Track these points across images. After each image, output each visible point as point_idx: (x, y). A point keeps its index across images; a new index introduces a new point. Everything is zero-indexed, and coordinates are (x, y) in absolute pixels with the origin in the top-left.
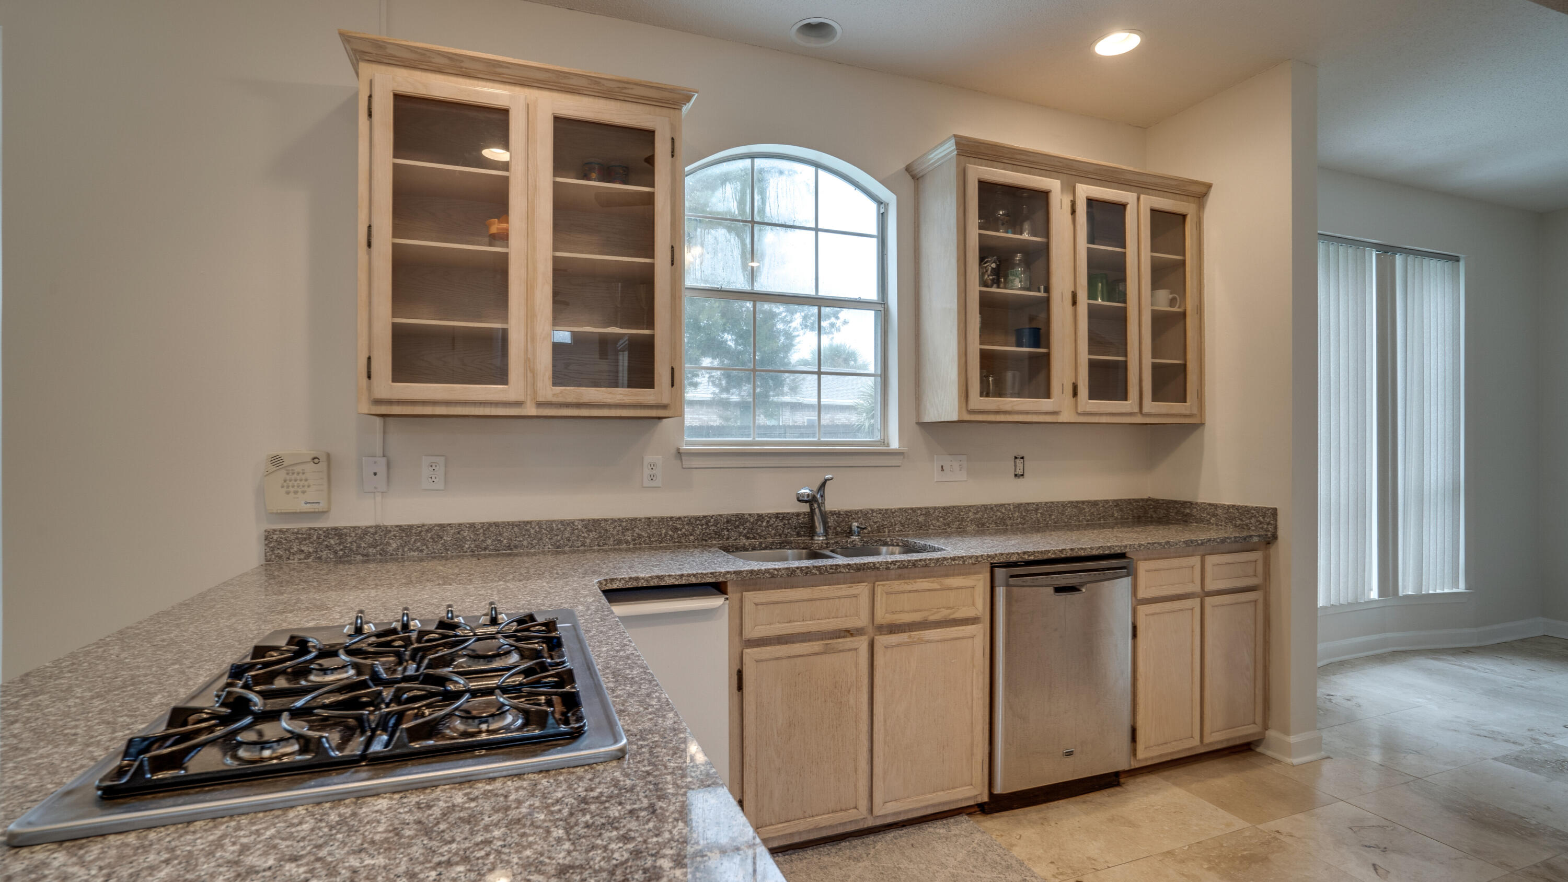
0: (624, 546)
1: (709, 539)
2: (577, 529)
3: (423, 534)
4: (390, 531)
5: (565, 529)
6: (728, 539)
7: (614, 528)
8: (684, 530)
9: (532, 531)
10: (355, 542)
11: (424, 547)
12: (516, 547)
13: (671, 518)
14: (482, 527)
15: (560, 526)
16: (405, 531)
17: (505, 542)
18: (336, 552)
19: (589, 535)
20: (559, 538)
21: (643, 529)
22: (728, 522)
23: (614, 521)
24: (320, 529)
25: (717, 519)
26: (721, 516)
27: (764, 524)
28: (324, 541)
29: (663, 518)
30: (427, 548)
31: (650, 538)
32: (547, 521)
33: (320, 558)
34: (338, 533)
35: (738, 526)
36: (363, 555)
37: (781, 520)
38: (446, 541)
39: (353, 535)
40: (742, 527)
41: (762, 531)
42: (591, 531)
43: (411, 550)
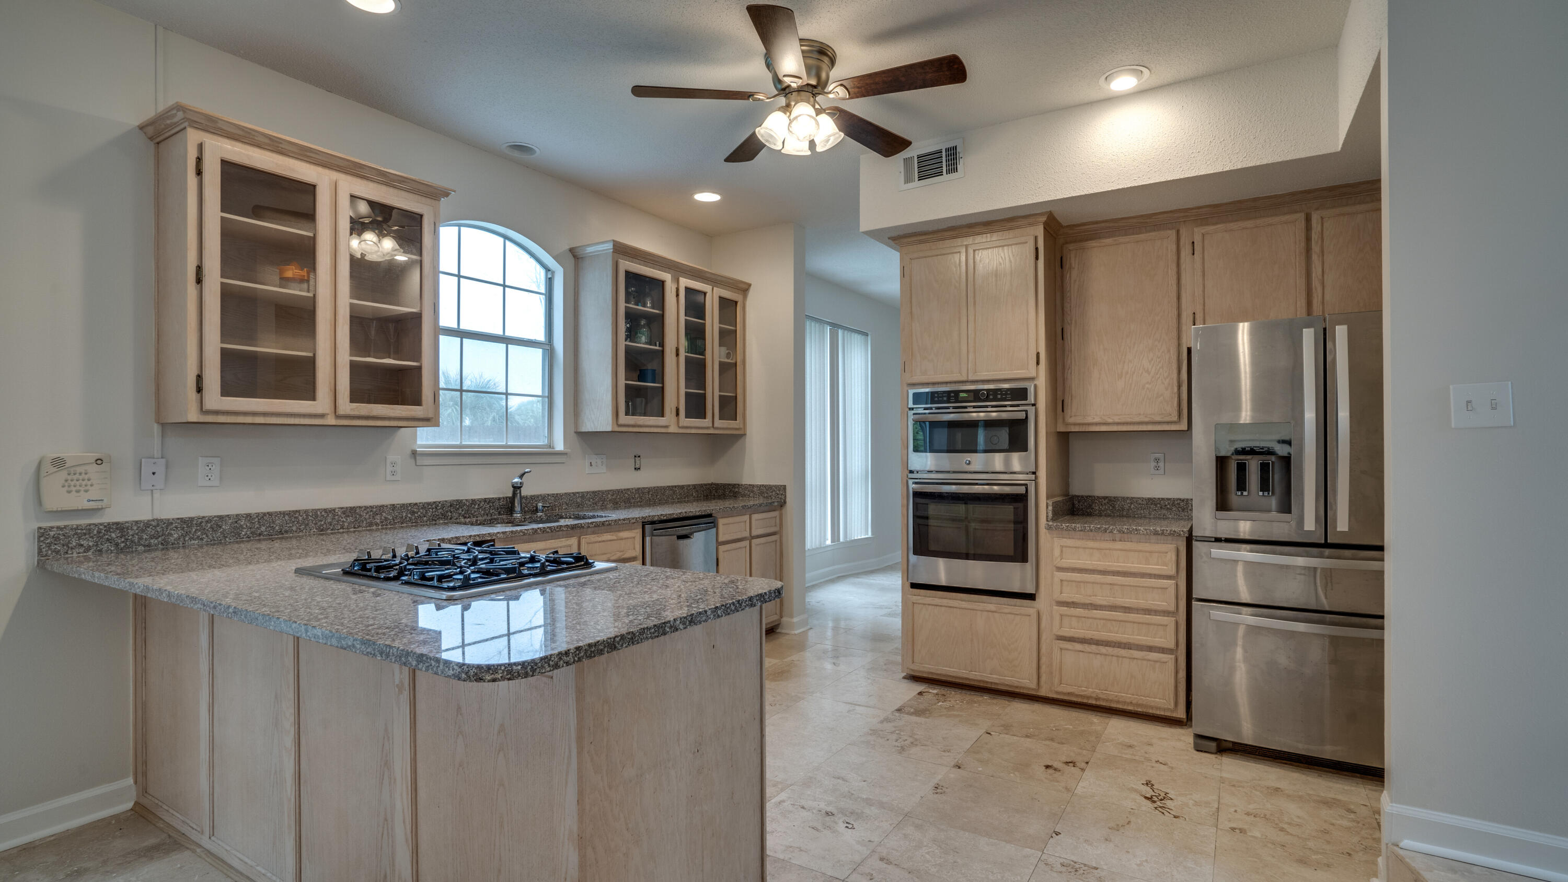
0: (374, 527)
1: (438, 519)
2: (338, 515)
3: (203, 524)
4: (172, 523)
5: (328, 515)
6: (451, 519)
7: (366, 514)
8: (419, 513)
9: (300, 518)
10: (137, 534)
11: (204, 536)
12: (286, 532)
13: (410, 504)
14: (257, 517)
15: (323, 513)
16: (186, 523)
17: (277, 528)
18: (117, 545)
19: (347, 519)
20: (322, 523)
21: (390, 514)
22: (451, 506)
23: (366, 508)
24: (101, 524)
25: (443, 504)
26: (446, 501)
27: (476, 507)
28: (104, 535)
29: (404, 505)
30: (207, 536)
31: (394, 520)
32: (313, 510)
33: (100, 551)
34: (120, 527)
35: (458, 509)
36: (144, 546)
37: (488, 503)
38: (224, 530)
39: (135, 528)
40: (461, 509)
41: (475, 512)
42: (349, 516)
43: (191, 539)
